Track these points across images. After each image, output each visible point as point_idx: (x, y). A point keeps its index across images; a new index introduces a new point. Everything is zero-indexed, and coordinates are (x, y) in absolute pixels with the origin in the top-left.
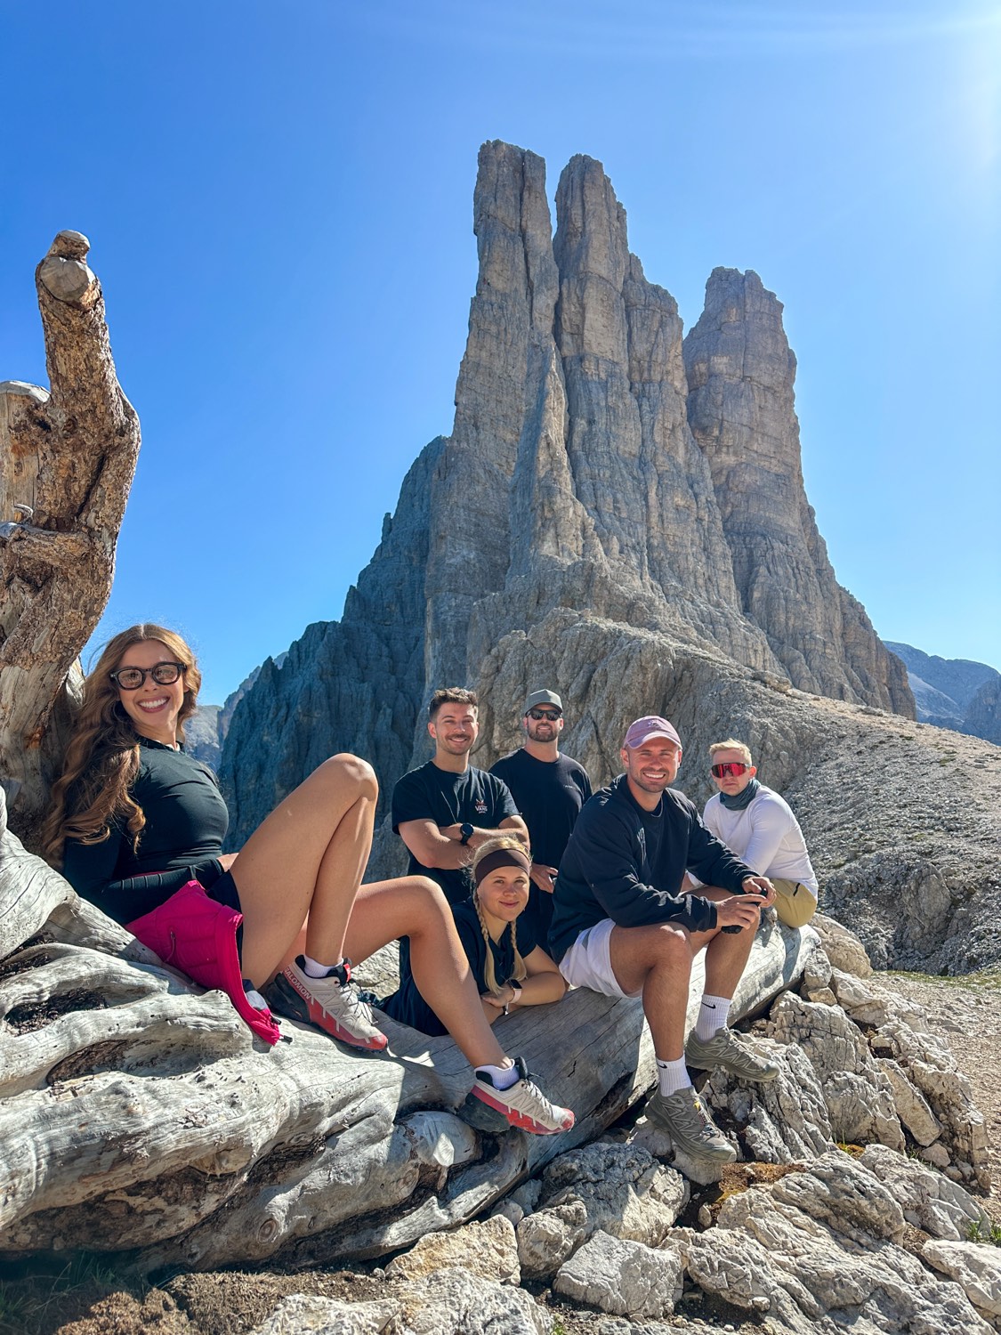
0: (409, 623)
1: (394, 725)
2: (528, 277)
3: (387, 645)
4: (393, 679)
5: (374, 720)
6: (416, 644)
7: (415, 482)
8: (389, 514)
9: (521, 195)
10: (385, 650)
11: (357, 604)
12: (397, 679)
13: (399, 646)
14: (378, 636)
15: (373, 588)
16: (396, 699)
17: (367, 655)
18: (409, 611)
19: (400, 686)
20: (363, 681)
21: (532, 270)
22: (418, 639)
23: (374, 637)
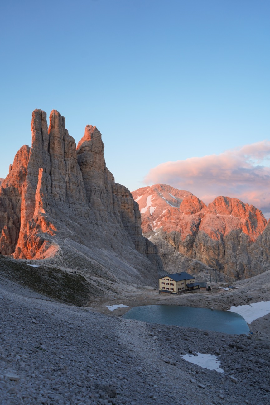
0: (17, 196)
1: (14, 223)
2: (42, 138)
3: (11, 202)
4: (13, 211)
5: (8, 222)
6: (19, 201)
7: (18, 157)
8: (11, 165)
9: (41, 121)
10: (11, 204)
11: (3, 191)
12: (14, 211)
13: (14, 202)
14: (9, 199)
15: (7, 186)
16: (14, 216)
17: (6, 205)
18: (17, 193)
19: (15, 213)
20: (5, 212)
21: (43, 137)
22: (19, 200)
23: (8, 200)
